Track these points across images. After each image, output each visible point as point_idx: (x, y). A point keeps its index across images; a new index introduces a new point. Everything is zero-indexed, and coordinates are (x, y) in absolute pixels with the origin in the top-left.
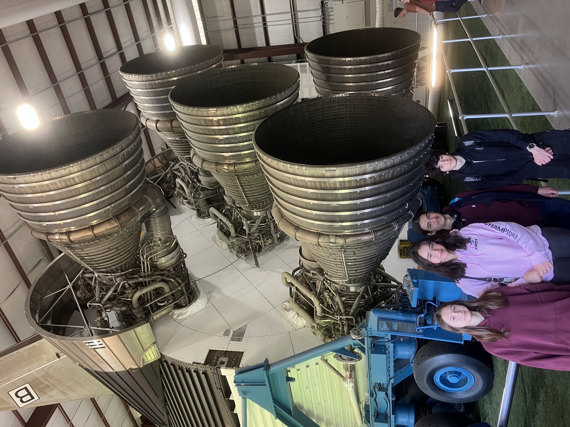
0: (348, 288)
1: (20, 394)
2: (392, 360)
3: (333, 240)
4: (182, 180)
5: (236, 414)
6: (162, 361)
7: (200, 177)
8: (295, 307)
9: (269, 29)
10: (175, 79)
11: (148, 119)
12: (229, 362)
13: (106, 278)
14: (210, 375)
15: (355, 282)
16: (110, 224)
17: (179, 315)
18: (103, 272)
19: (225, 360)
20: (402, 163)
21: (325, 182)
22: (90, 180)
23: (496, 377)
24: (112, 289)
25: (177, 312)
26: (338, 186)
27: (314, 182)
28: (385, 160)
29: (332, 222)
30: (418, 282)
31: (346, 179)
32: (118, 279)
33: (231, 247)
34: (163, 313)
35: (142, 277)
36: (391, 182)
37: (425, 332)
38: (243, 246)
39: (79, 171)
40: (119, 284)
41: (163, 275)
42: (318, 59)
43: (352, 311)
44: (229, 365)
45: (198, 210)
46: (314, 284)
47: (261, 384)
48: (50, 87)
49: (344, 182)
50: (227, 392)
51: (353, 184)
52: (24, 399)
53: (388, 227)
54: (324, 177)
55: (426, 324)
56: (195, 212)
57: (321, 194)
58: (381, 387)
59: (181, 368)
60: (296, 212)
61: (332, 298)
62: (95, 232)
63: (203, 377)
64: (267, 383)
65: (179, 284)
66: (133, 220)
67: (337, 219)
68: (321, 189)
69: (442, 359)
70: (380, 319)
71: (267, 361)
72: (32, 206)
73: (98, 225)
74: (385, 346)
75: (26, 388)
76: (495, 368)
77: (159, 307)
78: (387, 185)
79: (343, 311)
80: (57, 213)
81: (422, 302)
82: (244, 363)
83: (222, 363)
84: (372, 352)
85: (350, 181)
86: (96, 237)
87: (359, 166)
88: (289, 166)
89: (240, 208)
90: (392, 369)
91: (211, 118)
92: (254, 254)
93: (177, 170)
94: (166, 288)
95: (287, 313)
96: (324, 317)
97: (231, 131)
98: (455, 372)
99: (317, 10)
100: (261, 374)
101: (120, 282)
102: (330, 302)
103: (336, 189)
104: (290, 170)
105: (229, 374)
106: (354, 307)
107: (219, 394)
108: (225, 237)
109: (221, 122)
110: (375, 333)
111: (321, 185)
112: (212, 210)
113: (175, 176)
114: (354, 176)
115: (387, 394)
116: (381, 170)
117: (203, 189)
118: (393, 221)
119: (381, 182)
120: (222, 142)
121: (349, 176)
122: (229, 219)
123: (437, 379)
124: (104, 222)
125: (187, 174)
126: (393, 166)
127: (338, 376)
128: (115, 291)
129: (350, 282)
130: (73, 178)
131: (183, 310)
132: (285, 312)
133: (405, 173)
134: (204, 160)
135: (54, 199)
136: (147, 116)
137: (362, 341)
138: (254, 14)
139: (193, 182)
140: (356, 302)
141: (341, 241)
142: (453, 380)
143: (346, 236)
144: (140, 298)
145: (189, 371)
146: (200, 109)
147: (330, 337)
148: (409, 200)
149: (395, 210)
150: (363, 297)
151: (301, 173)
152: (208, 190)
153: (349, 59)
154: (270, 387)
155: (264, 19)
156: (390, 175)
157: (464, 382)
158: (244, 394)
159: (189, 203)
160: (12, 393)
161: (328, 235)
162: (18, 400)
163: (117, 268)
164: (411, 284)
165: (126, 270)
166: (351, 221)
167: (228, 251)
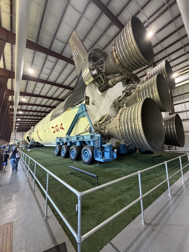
0: (106, 129)
1: (75, 53)
2: (90, 140)
3: (118, 124)
4: (132, 86)
5: (76, 106)
6: (86, 86)
7: (133, 90)
8: (101, 117)
9: (180, 105)
10: (164, 76)
11: (150, 71)
12: (87, 102)
13: (104, 67)
14: (83, 98)
15: (108, 131)
16: (118, 62)
17: (97, 89)
18: (105, 66)
19: (87, 101)
20: (144, 142)
21: (136, 119)
22: (131, 51)
23: (88, 165)
24: (101, 69)
25: (98, 88)
26: (135, 123)
27: (136, 116)
28: (144, 137)
29: (124, 123)
30: (108, 147)
31: (137, 126)
32: (104, 70)
33: (115, 100)
34: (97, 84)
35: (105, 76)
36: (137, 139)
37: (96, 148)
38: (116, 103)
39: (134, 46)
40: (103, 71)
41: (106, 83)
42: (174, 117)
43: (101, 130)
44: (86, 102)
45: (124, 91)
46: (107, 121)
47: (82, 110)
48: (158, 41)
49: (136, 125)
50: (80, 103)
51: (136, 128)
52: (74, 55)
53: (123, 139)
54: (137, 119)
55: (98, 149)
56: (124, 90)
57: (132, 119)
58: (83, 138)
59: (84, 91)
60: (126, 113)
61: (103, 125)
62: (116, 58)
63: (83, 96)
64: (83, 111)
65: (104, 87)
66: (120, 69)
67: (124, 124)
68: (134, 119)
69: (90, 153)
70: (99, 137)
71: (87, 111)
72: (122, 36)
73: (118, 59)
74: (93, 139)
75: (77, 54)
76: (89, 165)
77: (98, 83)
78: (136, 138)
79: (101, 128)
80: (120, 44)
81: (104, 148)
82: (87, 105)
83: (86, 100)
84: (91, 136)
85: (137, 127)
86: (114, 59)
87: (142, 129)
88: (141, 108)
89: (126, 101)
90: (88, 140)
91: (153, 86)
92: (114, 106)
93: (135, 84)
94: (103, 84)
95: (99, 115)
96: (99, 124)
97: (149, 93)
98: (88, 156)
99: (187, 117)
100: (84, 109)
101: (104, 71)
102: (102, 125)
103: (134, 123)
104: (139, 109)
105: (84, 102)
106: (102, 131)
107: (80, 101)
108: (118, 98)
109: (152, 89)
110: (95, 136)
111: (135, 118)
112: (125, 94)
113: (133, 84)
114: (139, 128)
115: (82, 139)
116: (141, 136)
117: (130, 91)
118: (125, 140)
119: (137, 136)
120: (145, 91)
121: (138, 126)
122: (122, 98)
123: (86, 151)
124: (119, 60)
125: (134, 86)
126: (142, 139)
127: (85, 128)
128: (101, 70)
129: (108, 129)
130: (131, 45)
131: (98, 90)
132: (100, 115)
133: (140, 143)
134: (139, 87)
135: (125, 42)
136: (151, 71)
137: (93, 133)
138: (185, 100)
139: (132, 88)
140: (103, 131)
141: (118, 126)
142: (86, 155)
143: (119, 127)
144: (100, 77)
145: (84, 93)
146: (156, 82)
147: (94, 126)
148: (131, 144)
149: (128, 140)
150: (104, 133)
151: (138, 112)
152: (130, 92)
153: (174, 126)
154: (82, 112)
155: (183, 103)
156: (139, 139)
157: (86, 158)
158: (80, 106)
159: (126, 88)
160: (75, 51)
161: (120, 122)
162: (74, 53)
163: (107, 69)
164: (108, 145)
165: (107, 72)
166: (124, 128)
167: (114, 99)
